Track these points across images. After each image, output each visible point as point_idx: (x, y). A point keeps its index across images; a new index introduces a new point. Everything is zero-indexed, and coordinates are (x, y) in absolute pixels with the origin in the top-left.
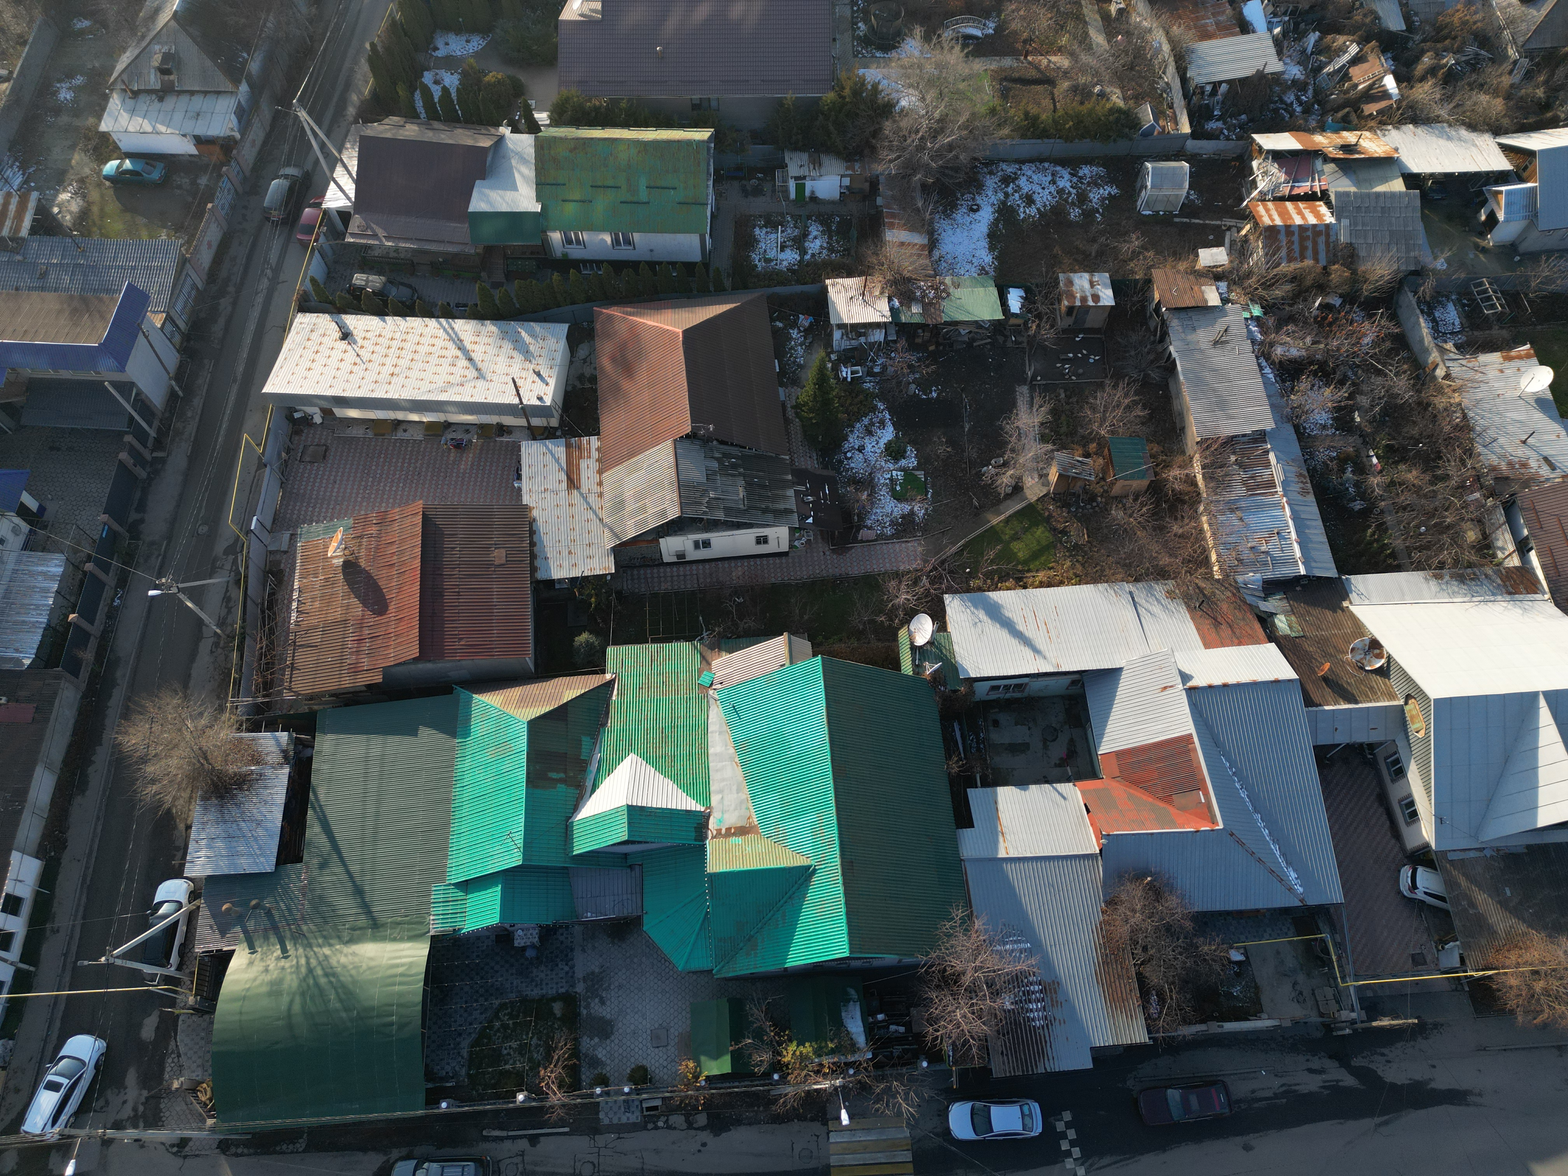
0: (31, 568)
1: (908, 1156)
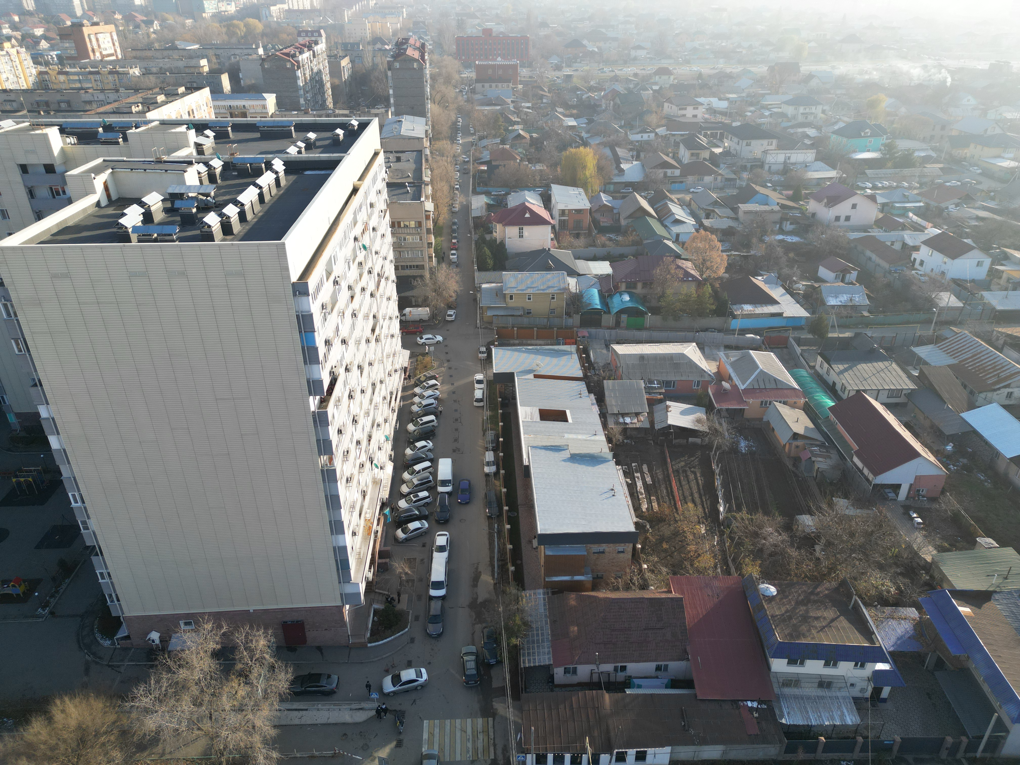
0: (843, 705)
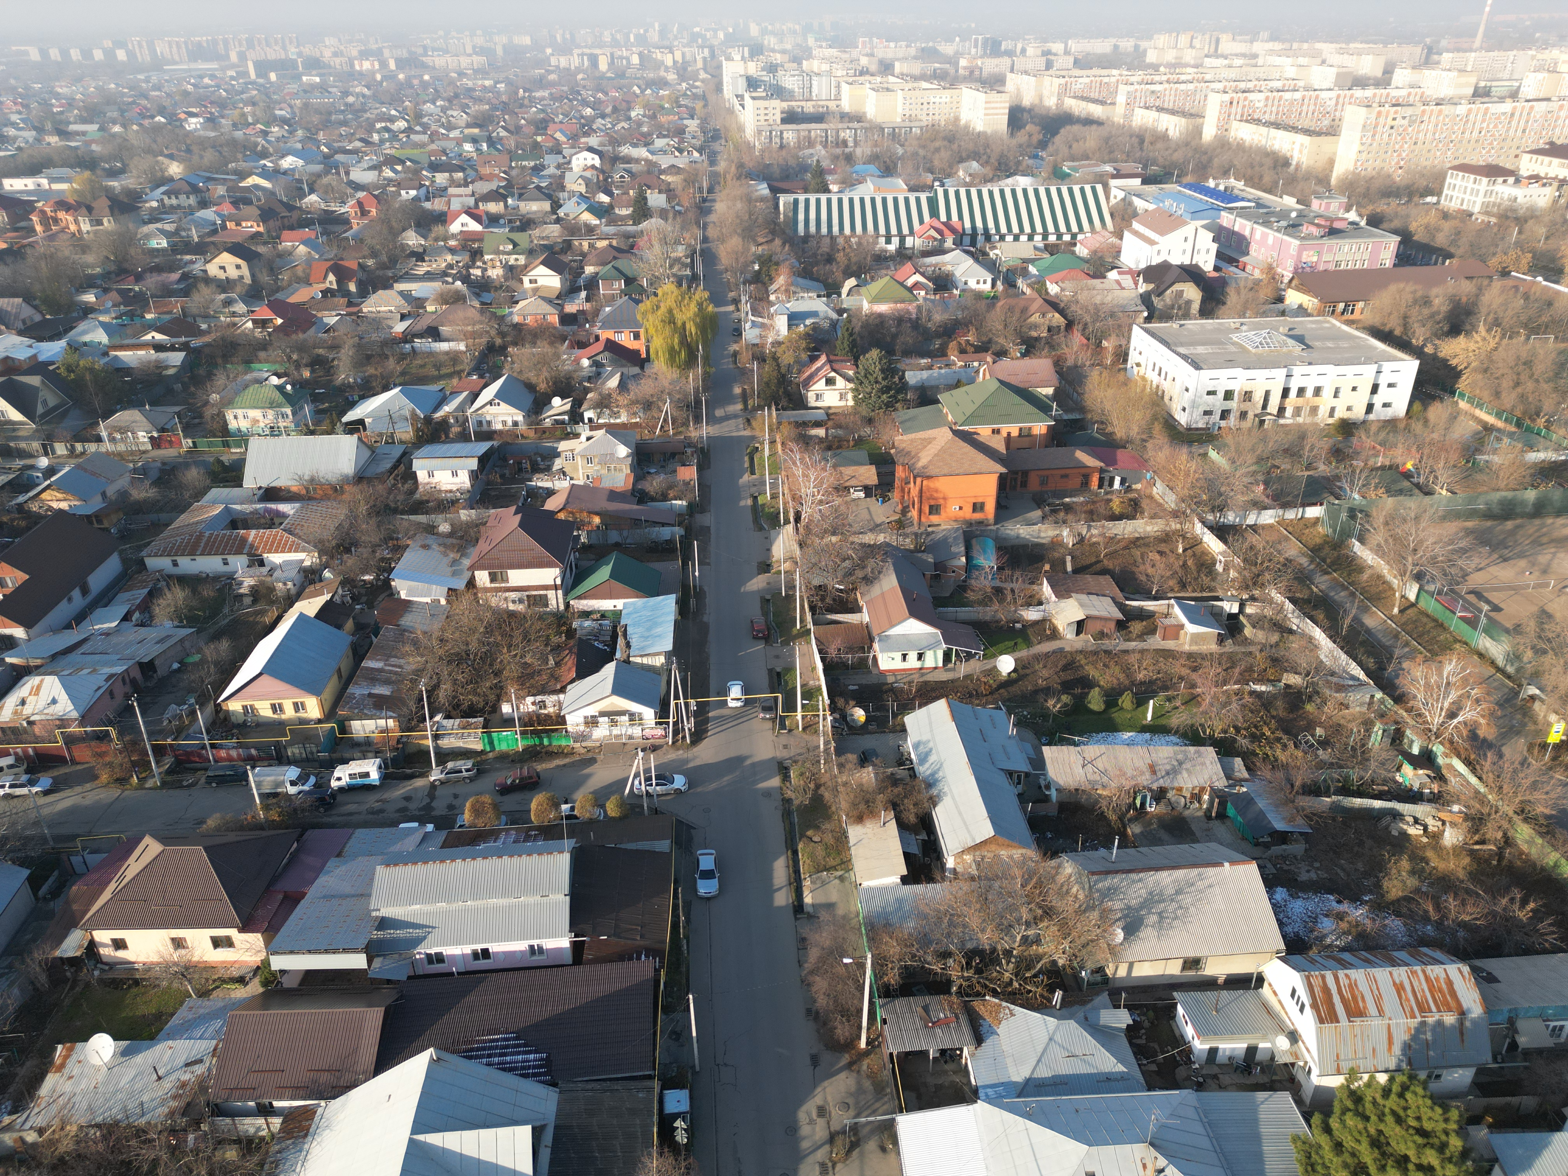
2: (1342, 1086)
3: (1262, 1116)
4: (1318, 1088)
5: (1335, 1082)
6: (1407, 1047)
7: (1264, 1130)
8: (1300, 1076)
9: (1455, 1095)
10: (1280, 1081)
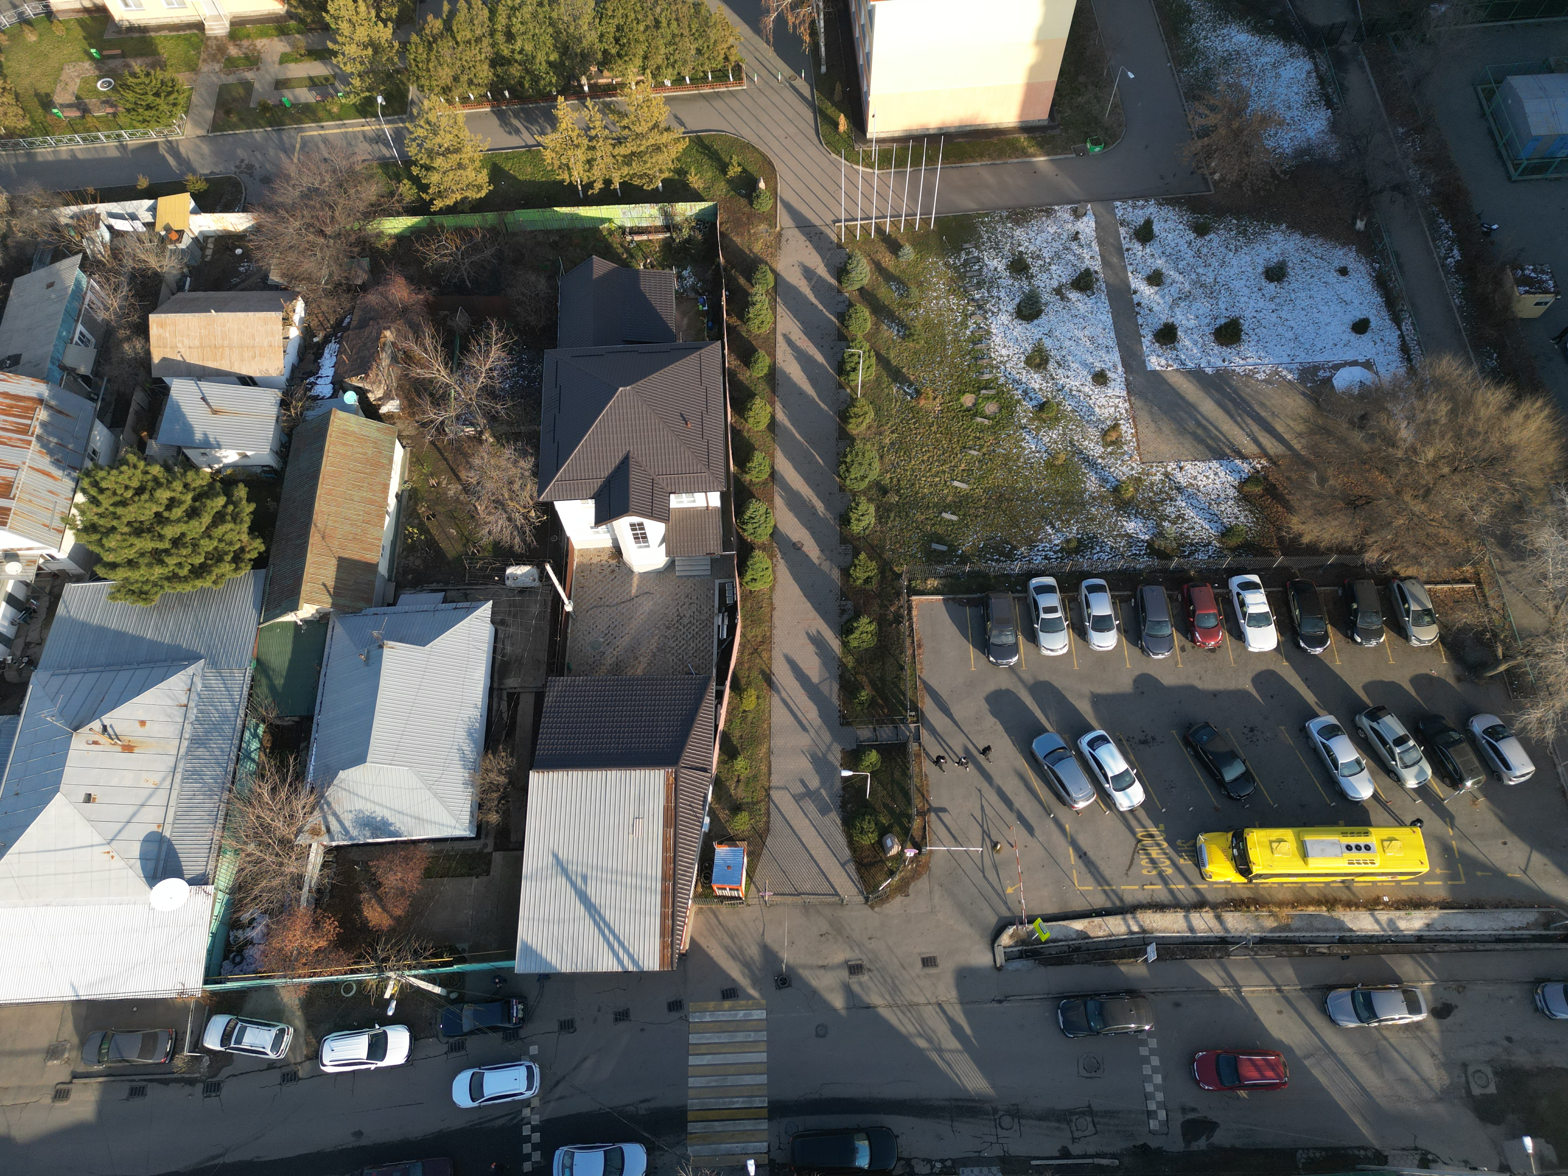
1: (691, 1127)
2: (76, 536)
3: (82, 617)
4: (71, 557)
5: (69, 540)
6: (57, 463)
7: (96, 621)
8: (54, 567)
9: (116, 449)
10: (53, 587)
